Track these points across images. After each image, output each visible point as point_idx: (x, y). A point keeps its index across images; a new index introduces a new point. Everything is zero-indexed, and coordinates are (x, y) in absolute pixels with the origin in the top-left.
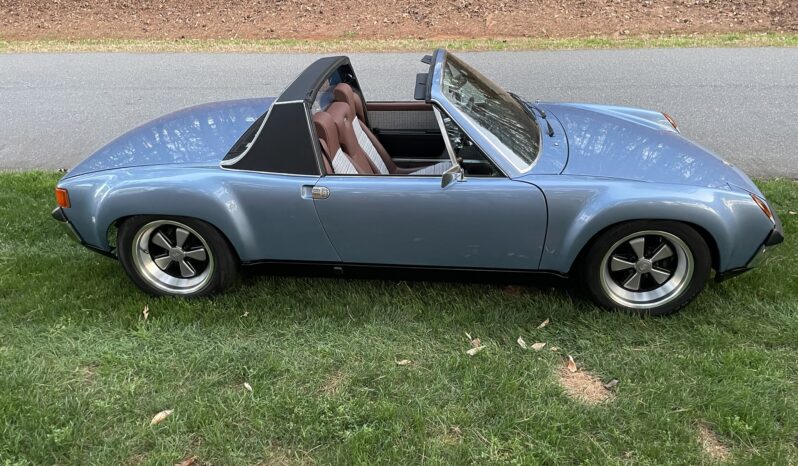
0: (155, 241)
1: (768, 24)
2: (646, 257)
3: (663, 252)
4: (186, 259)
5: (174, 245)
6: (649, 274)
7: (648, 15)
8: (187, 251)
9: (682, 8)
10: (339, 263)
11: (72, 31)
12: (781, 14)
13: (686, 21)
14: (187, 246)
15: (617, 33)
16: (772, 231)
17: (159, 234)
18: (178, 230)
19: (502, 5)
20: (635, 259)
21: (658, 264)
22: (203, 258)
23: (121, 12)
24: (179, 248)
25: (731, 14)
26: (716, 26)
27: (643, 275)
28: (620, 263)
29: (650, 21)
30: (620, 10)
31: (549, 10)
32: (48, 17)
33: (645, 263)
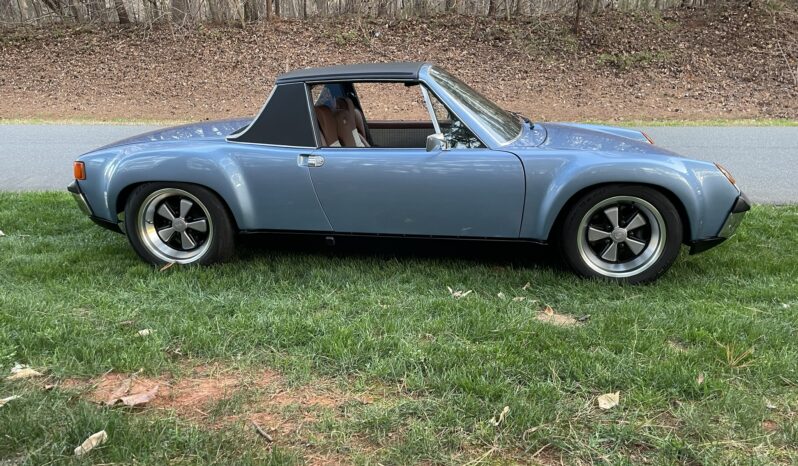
0: (160, 212)
1: (757, 113)
2: (621, 226)
3: (637, 221)
4: (188, 230)
5: (177, 216)
6: (624, 243)
7: (641, 105)
8: (188, 221)
9: (673, 100)
10: (329, 232)
11: (105, 112)
12: (769, 104)
13: (677, 110)
14: (190, 217)
15: (612, 120)
16: (737, 199)
17: (165, 206)
18: (182, 201)
19: (504, 96)
20: (611, 229)
21: (632, 234)
22: (204, 229)
23: (152, 98)
24: (182, 219)
25: (720, 105)
26: (706, 114)
27: (619, 245)
28: (597, 234)
29: (643, 110)
30: (614, 101)
31: (547, 100)
32: (84, 101)
33: (621, 233)
